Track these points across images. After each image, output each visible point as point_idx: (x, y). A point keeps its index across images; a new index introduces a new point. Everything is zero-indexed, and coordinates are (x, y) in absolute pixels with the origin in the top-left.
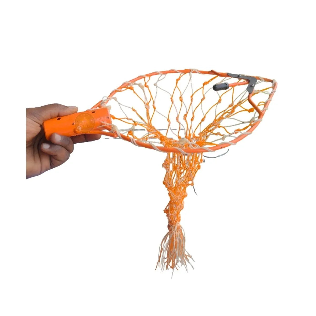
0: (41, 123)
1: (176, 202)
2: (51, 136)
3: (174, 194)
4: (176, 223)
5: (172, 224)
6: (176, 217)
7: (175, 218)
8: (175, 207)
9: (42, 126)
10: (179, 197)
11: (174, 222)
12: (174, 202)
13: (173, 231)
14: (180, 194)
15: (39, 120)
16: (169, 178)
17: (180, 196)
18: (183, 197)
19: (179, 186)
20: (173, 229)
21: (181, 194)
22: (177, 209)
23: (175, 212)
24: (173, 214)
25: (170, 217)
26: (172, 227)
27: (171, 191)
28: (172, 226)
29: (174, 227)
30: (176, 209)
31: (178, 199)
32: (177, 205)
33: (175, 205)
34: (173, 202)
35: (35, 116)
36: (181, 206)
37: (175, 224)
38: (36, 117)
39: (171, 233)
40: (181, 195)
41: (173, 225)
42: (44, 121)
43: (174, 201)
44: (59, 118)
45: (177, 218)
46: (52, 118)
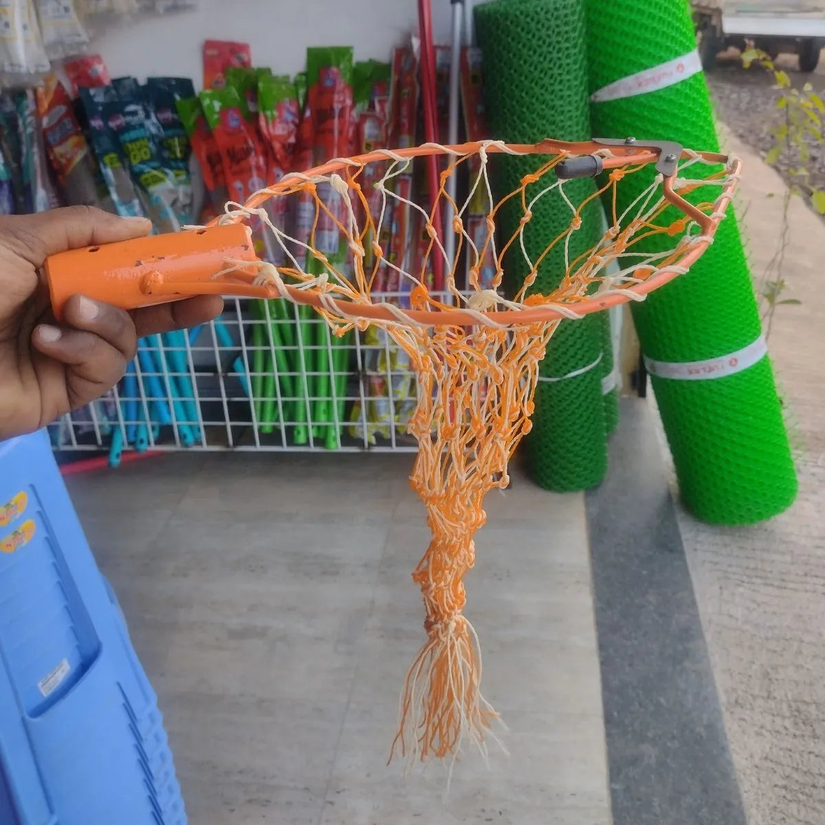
0: (39, 260)
1: (453, 543)
2: (68, 303)
3: (444, 518)
4: (453, 613)
5: (439, 617)
6: (451, 593)
7: (449, 596)
8: (448, 559)
9: (40, 270)
10: (462, 528)
11: (445, 611)
12: (447, 542)
13: (444, 639)
14: (464, 518)
15: (31, 249)
16: (430, 465)
17: (464, 524)
18: (472, 526)
19: (461, 490)
20: (442, 633)
21: (466, 519)
22: (455, 566)
23: (449, 577)
24: (443, 584)
25: (433, 594)
26: (439, 626)
27: (435, 506)
28: (440, 622)
29: (446, 626)
30: (451, 569)
31: (459, 533)
32: (455, 556)
33: (450, 554)
34: (444, 543)
35: (18, 238)
36: (465, 556)
37: (449, 615)
38: (23, 240)
39: (435, 645)
40: (465, 522)
41: (442, 618)
42: (48, 256)
43: (445, 540)
44: (92, 248)
45: (453, 596)
46: (71, 248)
